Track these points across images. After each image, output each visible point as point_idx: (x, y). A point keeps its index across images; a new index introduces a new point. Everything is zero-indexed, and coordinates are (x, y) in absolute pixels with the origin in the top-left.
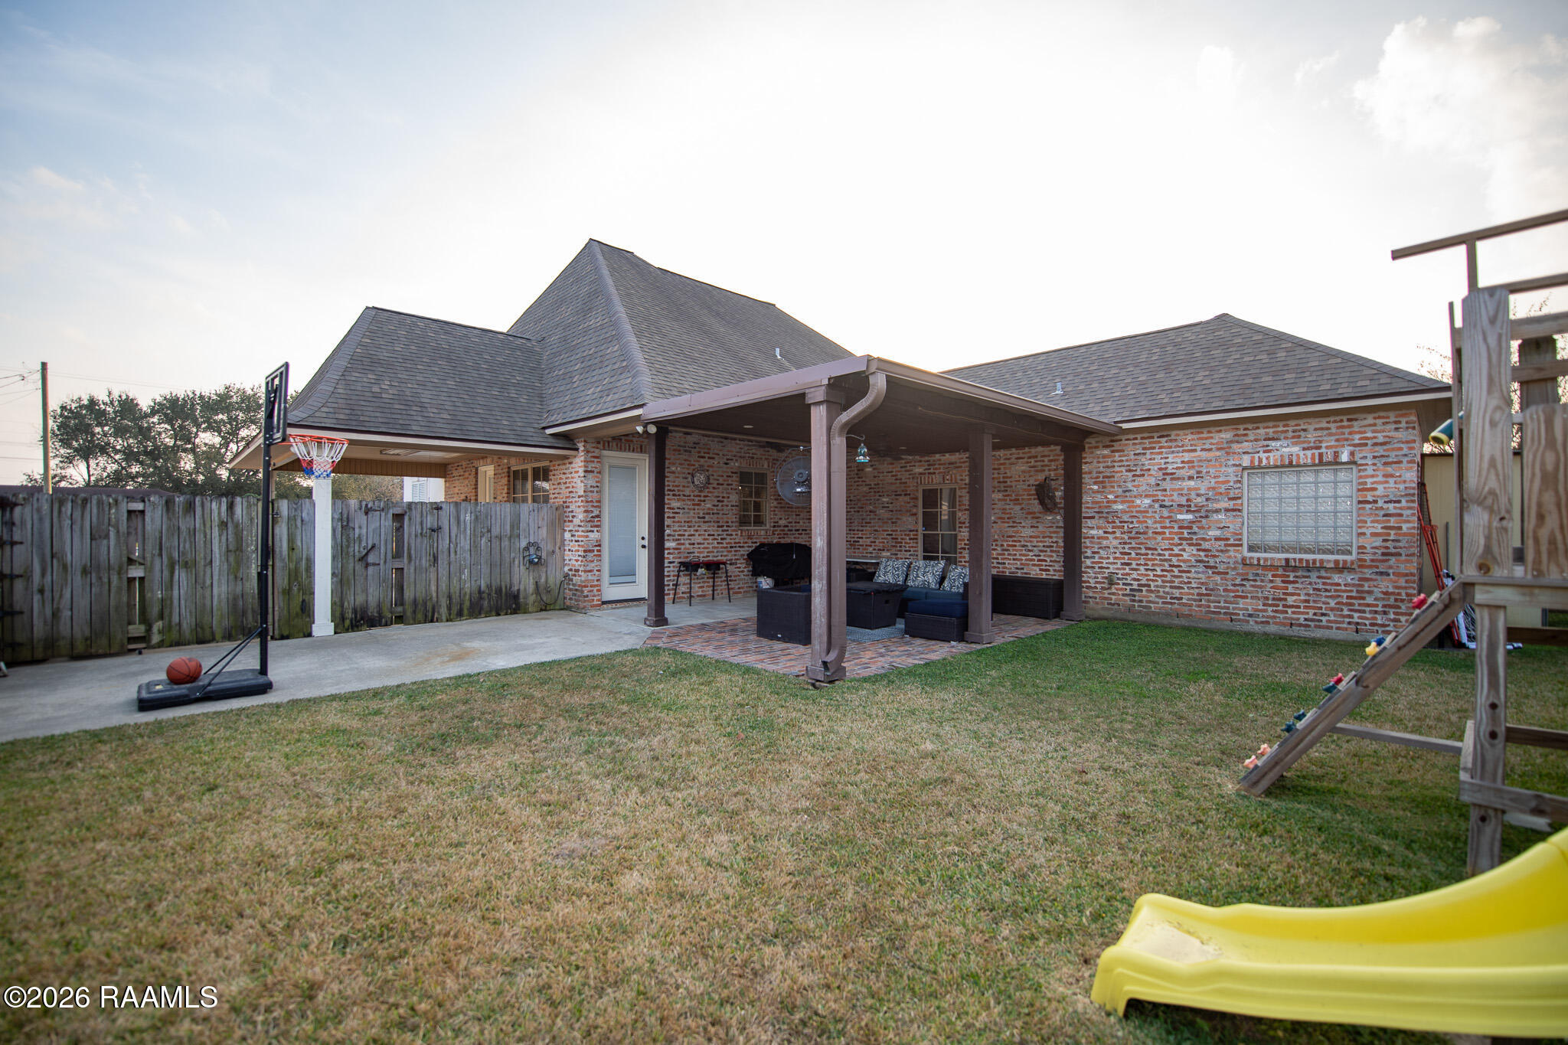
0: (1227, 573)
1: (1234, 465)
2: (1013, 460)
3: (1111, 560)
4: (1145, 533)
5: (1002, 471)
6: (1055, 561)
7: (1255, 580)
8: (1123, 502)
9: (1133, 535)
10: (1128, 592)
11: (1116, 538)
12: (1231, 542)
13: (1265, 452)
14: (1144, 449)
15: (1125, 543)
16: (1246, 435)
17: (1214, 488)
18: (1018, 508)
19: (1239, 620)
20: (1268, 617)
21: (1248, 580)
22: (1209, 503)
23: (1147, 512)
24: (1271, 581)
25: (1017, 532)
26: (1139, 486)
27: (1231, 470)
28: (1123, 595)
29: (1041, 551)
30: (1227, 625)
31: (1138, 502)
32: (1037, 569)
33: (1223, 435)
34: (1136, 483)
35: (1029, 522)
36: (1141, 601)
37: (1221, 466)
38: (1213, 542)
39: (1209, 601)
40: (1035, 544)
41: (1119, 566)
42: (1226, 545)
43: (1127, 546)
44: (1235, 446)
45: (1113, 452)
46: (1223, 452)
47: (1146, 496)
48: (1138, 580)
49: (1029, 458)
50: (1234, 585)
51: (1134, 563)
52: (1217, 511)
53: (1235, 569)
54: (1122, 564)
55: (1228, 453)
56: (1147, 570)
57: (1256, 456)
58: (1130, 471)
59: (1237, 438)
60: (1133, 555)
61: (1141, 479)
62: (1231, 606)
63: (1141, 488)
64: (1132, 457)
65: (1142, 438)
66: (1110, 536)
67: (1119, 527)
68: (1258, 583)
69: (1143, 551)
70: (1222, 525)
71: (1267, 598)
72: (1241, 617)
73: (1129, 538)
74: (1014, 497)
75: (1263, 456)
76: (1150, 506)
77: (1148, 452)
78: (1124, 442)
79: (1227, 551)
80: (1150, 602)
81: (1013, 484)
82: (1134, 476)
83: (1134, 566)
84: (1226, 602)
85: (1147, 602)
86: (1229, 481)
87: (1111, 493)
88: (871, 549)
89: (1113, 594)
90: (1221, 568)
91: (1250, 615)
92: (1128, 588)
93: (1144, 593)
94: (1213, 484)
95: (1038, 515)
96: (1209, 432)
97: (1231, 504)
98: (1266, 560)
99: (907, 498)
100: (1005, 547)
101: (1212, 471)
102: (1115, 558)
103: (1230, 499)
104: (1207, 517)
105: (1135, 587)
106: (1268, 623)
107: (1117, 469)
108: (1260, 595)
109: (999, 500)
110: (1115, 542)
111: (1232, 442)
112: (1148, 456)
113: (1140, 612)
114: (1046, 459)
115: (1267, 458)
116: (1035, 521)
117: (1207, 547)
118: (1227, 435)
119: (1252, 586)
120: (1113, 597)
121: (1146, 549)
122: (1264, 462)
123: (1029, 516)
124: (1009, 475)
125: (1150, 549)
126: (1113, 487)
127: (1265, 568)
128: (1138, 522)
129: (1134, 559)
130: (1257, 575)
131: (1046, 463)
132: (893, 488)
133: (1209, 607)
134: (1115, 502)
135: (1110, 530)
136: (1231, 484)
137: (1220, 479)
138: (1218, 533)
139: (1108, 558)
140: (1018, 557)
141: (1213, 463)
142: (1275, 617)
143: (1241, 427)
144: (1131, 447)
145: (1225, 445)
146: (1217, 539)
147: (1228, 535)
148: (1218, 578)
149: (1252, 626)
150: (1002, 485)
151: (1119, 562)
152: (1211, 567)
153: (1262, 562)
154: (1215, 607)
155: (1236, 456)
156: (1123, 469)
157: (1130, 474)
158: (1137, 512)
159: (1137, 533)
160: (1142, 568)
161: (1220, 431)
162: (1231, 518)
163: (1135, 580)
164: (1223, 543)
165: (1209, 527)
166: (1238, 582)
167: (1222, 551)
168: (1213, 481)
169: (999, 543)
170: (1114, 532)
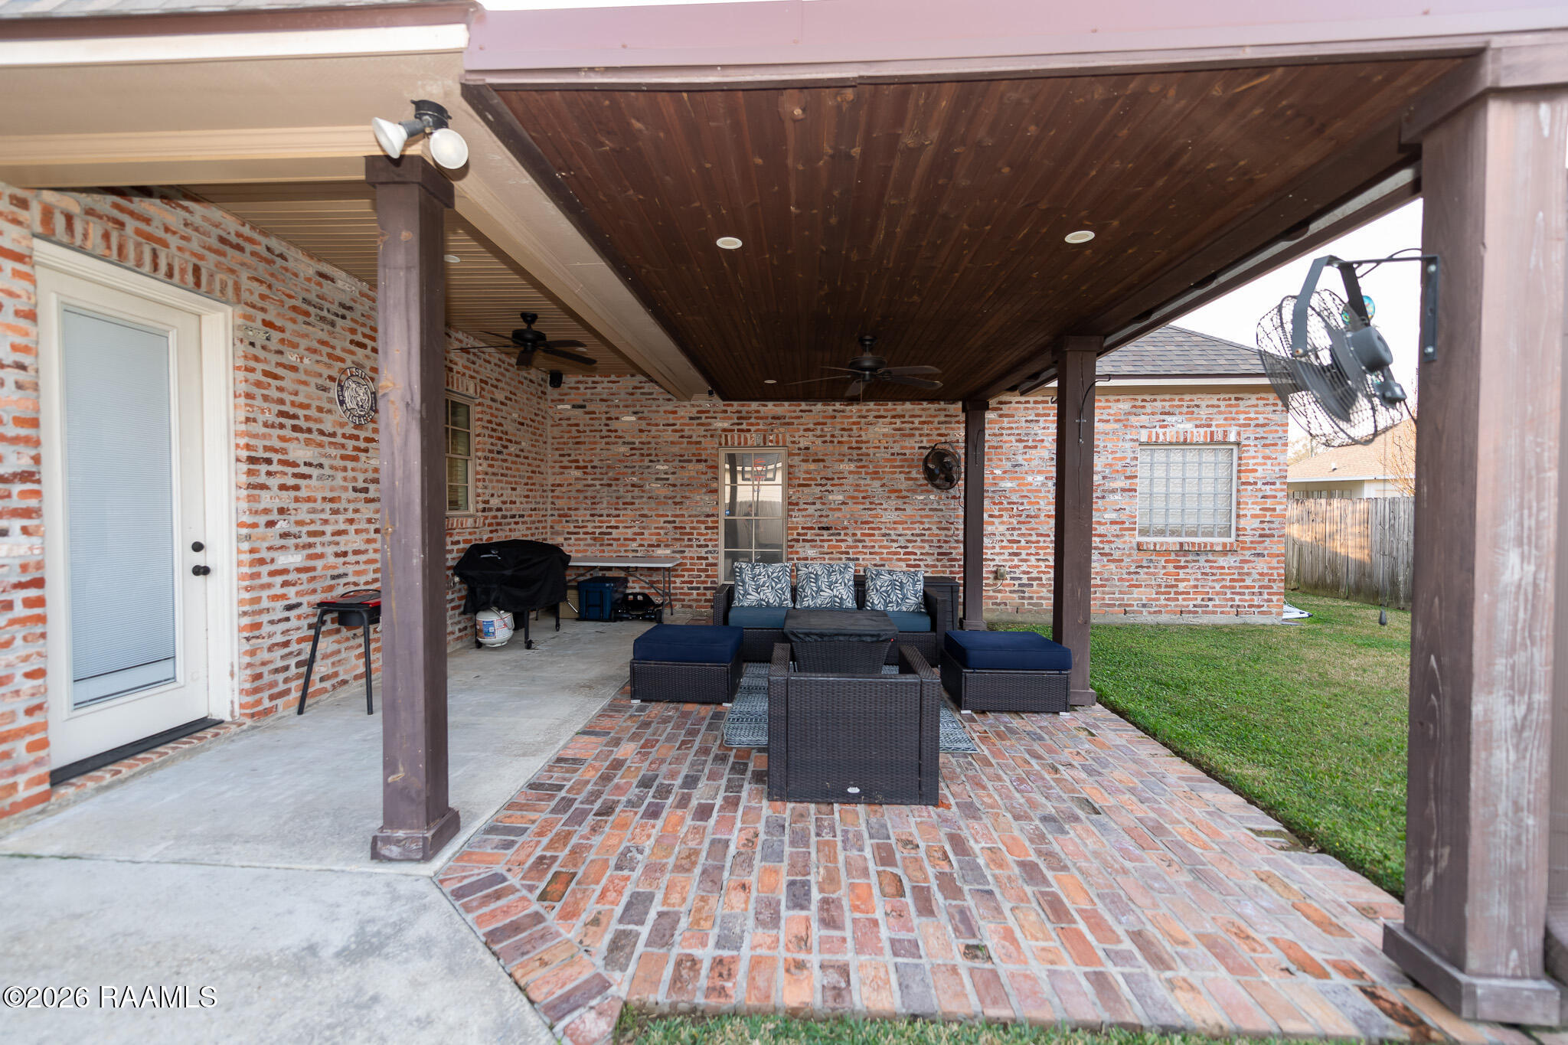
0: (1122, 560)
1: (1132, 440)
2: (870, 419)
3: (997, 550)
4: (1036, 516)
5: (855, 432)
6: (928, 554)
7: (1149, 567)
8: (1011, 479)
9: (1022, 519)
10: (1016, 588)
11: (1002, 523)
12: (1127, 525)
13: (1161, 427)
14: (1037, 415)
15: (1014, 529)
16: (1143, 407)
17: (1111, 465)
18: (877, 484)
19: (1133, 612)
20: (1161, 606)
21: (1142, 567)
22: (1105, 481)
23: (1040, 491)
24: (1164, 567)
25: (876, 516)
26: (1031, 459)
27: (1128, 445)
28: (1011, 592)
29: (909, 541)
30: (1119, 618)
31: (1030, 479)
32: (903, 564)
33: (1121, 405)
34: (1027, 456)
35: (893, 503)
36: (1031, 598)
37: (1118, 440)
38: (1108, 526)
39: (1104, 593)
40: (900, 532)
41: (1006, 557)
42: (1121, 529)
43: (1016, 533)
44: (1132, 418)
45: (1001, 416)
46: (1121, 424)
47: (1039, 472)
48: (1028, 573)
49: (894, 417)
50: (1129, 573)
51: (1024, 552)
52: (1114, 491)
53: (1130, 555)
54: (1010, 554)
55: (1125, 426)
56: (1038, 560)
57: (1154, 430)
58: (1020, 441)
59: (1134, 410)
60: (1023, 543)
61: (1034, 451)
62: (1126, 596)
63: (1034, 463)
64: (1024, 424)
65: (1036, 402)
66: (996, 520)
67: (1006, 510)
68: (1152, 570)
69: (1034, 538)
70: (1118, 507)
71: (1160, 586)
72: (1135, 608)
73: (1019, 523)
74: (871, 470)
75: (1161, 431)
76: (1043, 484)
77: (1042, 419)
78: (1014, 405)
79: (1123, 535)
80: (1041, 598)
81: (871, 451)
82: (1025, 447)
83: (1024, 556)
84: (1121, 592)
85: (1038, 598)
86: (1125, 458)
87: (998, 467)
88: (634, 545)
89: (999, 591)
90: (1116, 555)
91: (1144, 606)
92: (1017, 583)
93: (1035, 588)
94: (1110, 461)
95: (904, 493)
96: (1107, 401)
97: (1126, 484)
98: (1162, 544)
99: (702, 467)
100: (859, 537)
101: (1110, 445)
102: (1002, 548)
103: (1127, 478)
104: (1103, 497)
105: (1025, 581)
106: (1160, 612)
107: (1005, 438)
108: (1153, 583)
109: (850, 472)
110: (1002, 528)
111: (1129, 414)
112: (1042, 424)
113: (1030, 611)
114: (917, 420)
115: (1164, 434)
116: (900, 501)
117: (1103, 532)
118: (1125, 406)
119: (1146, 573)
120: (999, 595)
121: (1038, 535)
122: (1161, 438)
123: (893, 496)
124: (864, 438)
125: (1041, 535)
126: (1001, 460)
127: (1158, 553)
128: (1030, 503)
129: (1024, 548)
130: (1151, 561)
131: (917, 425)
132: (676, 449)
133: (1104, 599)
134: (1003, 479)
135: (997, 513)
136: (1128, 461)
137: (1118, 455)
138: (1113, 516)
139: (994, 548)
140: (876, 550)
141: (1110, 436)
142: (1167, 606)
143: (1140, 397)
144: (1023, 413)
145: (1122, 417)
146: (1113, 523)
147: (1124, 518)
148: (1112, 566)
149: (1146, 618)
150: (855, 452)
151: (1006, 552)
152: (1106, 555)
153: (1158, 548)
154: (1110, 599)
155: (1134, 430)
156: (1013, 438)
157: (1021, 445)
158: (1029, 491)
159: (1028, 516)
160: (1033, 558)
161: (1118, 400)
162: (1127, 500)
163: (1024, 573)
164: (1118, 527)
165: (1106, 509)
166: (1132, 570)
167: (1117, 536)
168: (1110, 456)
169: (850, 532)
170: (1001, 516)
